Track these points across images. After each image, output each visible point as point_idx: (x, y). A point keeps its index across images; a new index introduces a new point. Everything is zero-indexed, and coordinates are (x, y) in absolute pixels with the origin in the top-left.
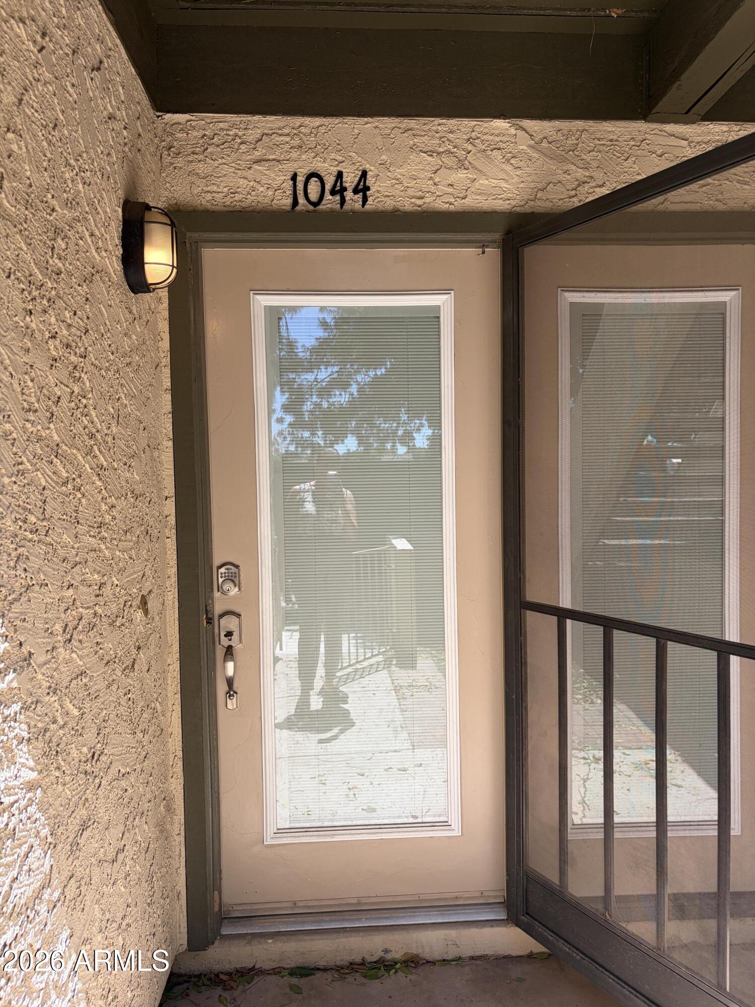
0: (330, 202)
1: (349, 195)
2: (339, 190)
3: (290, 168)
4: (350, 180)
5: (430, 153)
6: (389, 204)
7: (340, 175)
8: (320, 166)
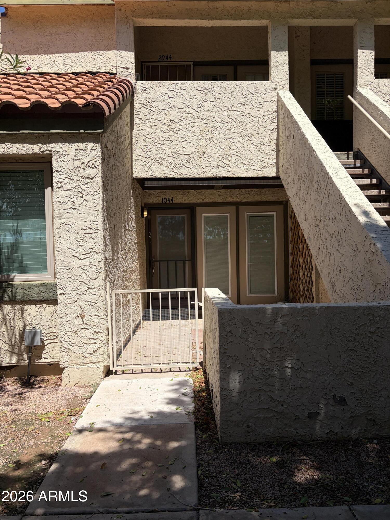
0: (168, 202)
1: (170, 201)
2: (169, 200)
3: (162, 197)
4: (170, 199)
5: (182, 195)
6: (176, 202)
7: (169, 198)
8: (166, 197)
